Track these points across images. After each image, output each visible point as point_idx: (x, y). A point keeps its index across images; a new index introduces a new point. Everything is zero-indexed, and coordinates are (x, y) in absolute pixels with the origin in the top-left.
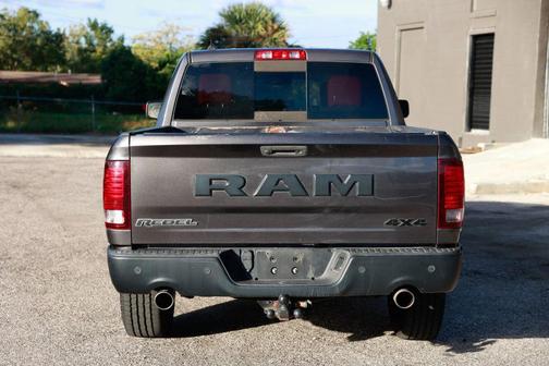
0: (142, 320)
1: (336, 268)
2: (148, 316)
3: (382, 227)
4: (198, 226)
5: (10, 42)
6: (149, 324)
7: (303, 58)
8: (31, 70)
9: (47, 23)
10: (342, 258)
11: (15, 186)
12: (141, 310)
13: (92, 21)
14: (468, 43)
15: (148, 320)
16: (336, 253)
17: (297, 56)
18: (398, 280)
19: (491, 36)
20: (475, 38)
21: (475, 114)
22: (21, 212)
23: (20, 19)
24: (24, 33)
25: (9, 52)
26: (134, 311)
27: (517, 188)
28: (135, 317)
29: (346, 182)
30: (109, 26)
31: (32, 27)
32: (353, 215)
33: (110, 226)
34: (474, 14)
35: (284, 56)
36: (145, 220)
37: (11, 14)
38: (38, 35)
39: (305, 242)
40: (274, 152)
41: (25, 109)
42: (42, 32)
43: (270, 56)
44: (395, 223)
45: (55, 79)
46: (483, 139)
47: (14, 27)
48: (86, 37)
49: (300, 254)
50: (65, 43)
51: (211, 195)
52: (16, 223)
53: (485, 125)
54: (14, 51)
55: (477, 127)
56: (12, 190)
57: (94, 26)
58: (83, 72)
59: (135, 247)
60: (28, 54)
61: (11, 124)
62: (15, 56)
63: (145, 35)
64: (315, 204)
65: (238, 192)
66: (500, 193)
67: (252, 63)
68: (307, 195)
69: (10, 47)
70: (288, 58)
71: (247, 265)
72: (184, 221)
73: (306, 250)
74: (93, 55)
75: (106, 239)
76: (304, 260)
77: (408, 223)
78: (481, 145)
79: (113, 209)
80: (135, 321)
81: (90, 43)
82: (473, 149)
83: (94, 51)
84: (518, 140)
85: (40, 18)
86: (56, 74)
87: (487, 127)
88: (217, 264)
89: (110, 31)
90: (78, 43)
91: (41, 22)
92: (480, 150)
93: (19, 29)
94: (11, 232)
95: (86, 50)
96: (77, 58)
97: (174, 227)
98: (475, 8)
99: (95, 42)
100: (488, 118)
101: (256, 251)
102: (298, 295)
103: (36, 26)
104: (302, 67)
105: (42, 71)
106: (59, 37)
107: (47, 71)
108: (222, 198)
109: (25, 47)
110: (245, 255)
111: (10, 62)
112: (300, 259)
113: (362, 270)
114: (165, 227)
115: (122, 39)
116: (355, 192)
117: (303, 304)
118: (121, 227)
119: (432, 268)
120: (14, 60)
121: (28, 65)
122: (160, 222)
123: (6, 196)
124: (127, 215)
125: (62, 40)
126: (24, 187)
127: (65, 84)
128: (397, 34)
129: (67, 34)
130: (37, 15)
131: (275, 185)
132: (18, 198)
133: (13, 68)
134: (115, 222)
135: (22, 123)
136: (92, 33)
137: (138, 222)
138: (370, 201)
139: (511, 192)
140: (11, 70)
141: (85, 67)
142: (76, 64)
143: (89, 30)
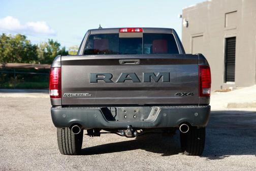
0: (67, 145)
1: (153, 115)
2: (70, 143)
3: (174, 97)
4: (91, 96)
5: (12, 49)
6: (70, 147)
7: (141, 31)
8: (22, 62)
9: (30, 41)
10: (156, 110)
11: (12, 106)
12: (67, 141)
13: (50, 41)
14: (224, 42)
15: (70, 146)
16: (153, 108)
17: (139, 30)
18: (182, 119)
19: (234, 38)
20: (227, 39)
21: (228, 75)
22: (14, 115)
23: (17, 39)
24: (19, 46)
25: (11, 54)
26: (64, 141)
27: (247, 105)
28: (64, 144)
29: (157, 76)
30: (58, 42)
31: (22, 43)
32: (160, 91)
33: (52, 97)
34: (226, 28)
35: (133, 31)
36: (68, 94)
37: (13, 37)
38: (25, 47)
39: (139, 104)
40: (125, 62)
41: (18, 78)
42: (27, 45)
43: (126, 31)
44: (180, 94)
45: (33, 67)
46: (232, 86)
47: (14, 43)
48: (47, 48)
49: (137, 109)
50: (38, 50)
51: (97, 82)
52: (12, 118)
53: (233, 79)
54: (14, 54)
55: (229, 81)
56: (10, 107)
57: (51, 43)
58: (46, 63)
59: (63, 106)
60: (20, 55)
61: (11, 85)
62: (14, 56)
63: (75, 47)
64: (144, 86)
65: (109, 81)
66: (239, 107)
67: (118, 34)
68: (140, 82)
69: (12, 52)
70: (134, 32)
71: (113, 114)
72: (85, 94)
73: (140, 107)
74: (51, 56)
75: (51, 104)
76: (139, 112)
77: (186, 94)
78: (231, 88)
79: (53, 89)
80: (64, 146)
81: (49, 50)
82: (227, 90)
83: (51, 54)
84: (248, 86)
85: (27, 39)
86: (33, 64)
87: (234, 81)
88: (100, 113)
89: (59, 45)
90: (43, 50)
91: (27, 41)
92: (230, 90)
93: (16, 44)
94: (9, 121)
95: (47, 54)
96: (43, 58)
97: (80, 97)
98: (227, 26)
99: (52, 50)
100: (234, 76)
101: (117, 108)
102: (136, 126)
103: (24, 43)
104: (141, 35)
105: (27, 63)
106: (35, 48)
107: (29, 63)
108: (102, 84)
109: (19, 52)
110: (112, 109)
111: (12, 59)
112: (137, 111)
113: (165, 115)
114: (76, 97)
115: (64, 49)
116: (161, 80)
117: (139, 131)
118: (57, 97)
119: (196, 114)
120: (14, 58)
121: (20, 61)
122: (75, 94)
123: (8, 110)
124: (60, 92)
125: (36, 49)
126: (16, 107)
127: (37, 68)
128: (191, 39)
129: (39, 46)
130: (25, 37)
131: (126, 77)
132: (13, 110)
133: (13, 62)
134: (55, 95)
135: (16, 85)
136: (51, 46)
137: (64, 94)
138: (168, 84)
139: (244, 107)
140: (12, 62)
141: (47, 61)
142: (42, 60)
143: (49, 44)
